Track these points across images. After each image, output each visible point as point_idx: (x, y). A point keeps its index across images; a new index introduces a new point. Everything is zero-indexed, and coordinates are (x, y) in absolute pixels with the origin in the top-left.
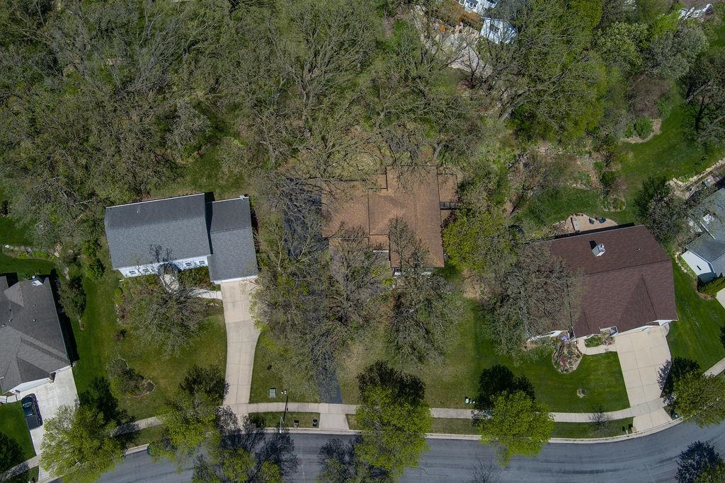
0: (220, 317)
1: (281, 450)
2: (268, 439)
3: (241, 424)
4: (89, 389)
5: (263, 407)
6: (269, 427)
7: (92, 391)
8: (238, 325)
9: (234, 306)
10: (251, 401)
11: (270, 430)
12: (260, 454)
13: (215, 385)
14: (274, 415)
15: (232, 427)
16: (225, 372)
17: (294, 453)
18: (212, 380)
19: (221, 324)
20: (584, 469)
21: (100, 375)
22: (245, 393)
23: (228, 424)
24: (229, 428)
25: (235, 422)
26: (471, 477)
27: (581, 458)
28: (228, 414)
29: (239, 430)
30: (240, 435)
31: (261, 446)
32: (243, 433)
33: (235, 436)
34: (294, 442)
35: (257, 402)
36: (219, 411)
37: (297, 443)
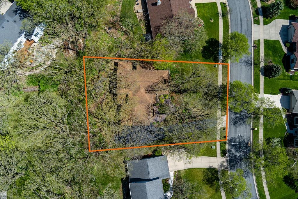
0: (182, 172)
2: (230, 148)
3: (224, 159)
5: (219, 151)
8: (185, 164)
9: (177, 166)
10: (216, 156)
11: (227, 147)
12: (236, 151)
13: (210, 172)
14: (221, 146)
15: (225, 164)
16: (204, 168)
17: (236, 137)
18: (208, 174)
22: (213, 159)
25: (223, 162)
26: (244, 67)
27: (236, 24)
28: (221, 166)
29: (227, 160)
30: (229, 159)
31: (233, 150)
32: (228, 158)
33: (230, 161)
34: (232, 137)
35: (216, 154)
36: (220, 170)
37: (232, 136)
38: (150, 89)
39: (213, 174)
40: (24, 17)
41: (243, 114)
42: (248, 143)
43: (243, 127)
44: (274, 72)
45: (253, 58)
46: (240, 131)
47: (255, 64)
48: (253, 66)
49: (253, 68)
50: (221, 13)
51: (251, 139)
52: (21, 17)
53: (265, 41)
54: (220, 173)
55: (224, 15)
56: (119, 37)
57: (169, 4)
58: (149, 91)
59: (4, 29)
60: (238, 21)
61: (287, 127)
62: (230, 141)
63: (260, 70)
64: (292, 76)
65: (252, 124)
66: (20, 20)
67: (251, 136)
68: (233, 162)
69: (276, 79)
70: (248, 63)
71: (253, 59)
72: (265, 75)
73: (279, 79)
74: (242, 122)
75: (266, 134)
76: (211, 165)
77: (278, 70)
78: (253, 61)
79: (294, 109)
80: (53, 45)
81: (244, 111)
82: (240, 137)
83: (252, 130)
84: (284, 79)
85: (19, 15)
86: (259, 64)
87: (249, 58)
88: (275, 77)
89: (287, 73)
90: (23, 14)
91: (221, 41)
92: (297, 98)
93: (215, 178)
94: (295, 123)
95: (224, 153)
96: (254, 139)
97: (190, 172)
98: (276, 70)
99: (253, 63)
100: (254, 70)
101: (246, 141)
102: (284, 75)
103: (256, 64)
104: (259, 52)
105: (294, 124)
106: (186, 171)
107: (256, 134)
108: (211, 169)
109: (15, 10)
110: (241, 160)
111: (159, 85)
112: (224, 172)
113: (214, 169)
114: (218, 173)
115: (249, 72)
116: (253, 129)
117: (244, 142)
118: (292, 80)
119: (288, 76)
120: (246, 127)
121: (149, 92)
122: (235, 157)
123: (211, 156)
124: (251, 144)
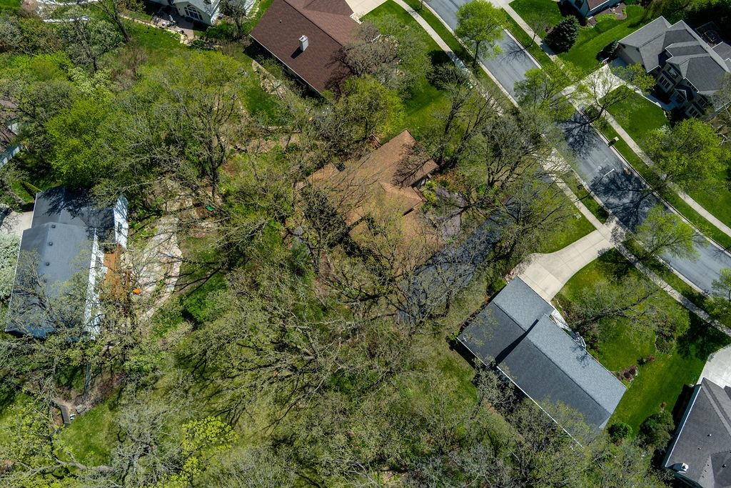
0: (564, 293)
1: (604, 185)
2: (605, 199)
3: (613, 225)
4: (694, 357)
5: (591, 218)
6: (598, 204)
7: (693, 354)
8: (557, 275)
9: (546, 288)
10: (594, 229)
11: (599, 201)
12: (618, 196)
13: (607, 261)
14: (588, 206)
15: (620, 230)
16: (594, 261)
17: (599, 176)
18: (607, 266)
19: (567, 288)
20: (454, 6)
21: (679, 357)
22: (593, 237)
23: (621, 233)
24: (622, 231)
25: (615, 230)
26: (515, 62)
27: (447, 11)
28: (616, 239)
29: (617, 223)
30: (620, 220)
31: (613, 200)
32: (617, 219)
33: (624, 222)
34: (591, 180)
35: (591, 224)
36: (620, 246)
37: (591, 177)
38: (401, 179)
39: (616, 262)
40: (76, 207)
41: (575, 132)
42: (624, 171)
43: (594, 153)
44: (567, 32)
45: (516, 41)
46: (595, 162)
47: (527, 47)
48: (526, 52)
49: (528, 54)
50: (411, 9)
51: (624, 161)
52: (72, 210)
53: (512, 5)
54: (625, 252)
55: (419, 9)
56: (273, 146)
57: (322, 34)
58: (402, 182)
59: (55, 245)
60: (446, 5)
61: (657, 104)
62: (594, 187)
63: (543, 51)
64: (596, 27)
65: (601, 136)
66: (72, 217)
67: (619, 156)
68: (629, 218)
69: (577, 47)
70: (515, 52)
71: (517, 43)
72: (556, 50)
73: (582, 44)
74: (586, 144)
75: (637, 137)
76: (600, 249)
77: (571, 24)
78: (519, 45)
79: (645, 65)
80: (162, 236)
81: (574, 126)
82: (604, 171)
83: (611, 147)
84: (590, 40)
85: (66, 208)
86: (533, 42)
87: (511, 45)
88: (573, 42)
89: (585, 27)
90: (72, 203)
91: (446, 48)
92: (634, 45)
93: (625, 266)
94: (664, 88)
95: (602, 215)
96: (628, 159)
97: (575, 282)
98: (568, 27)
99: (522, 48)
100: (534, 56)
101: (619, 170)
102: (585, 34)
103: (529, 45)
104: (516, 25)
105: (664, 92)
106: (568, 286)
107: (622, 147)
108: (605, 254)
109: (51, 207)
110: (637, 205)
111: (410, 160)
112: (628, 244)
113: (610, 251)
114: (621, 255)
115: (529, 64)
116: (612, 143)
117: (618, 174)
118: (603, 32)
119: (591, 31)
120: (599, 149)
121: (402, 186)
122: (625, 209)
123: (587, 234)
124: (629, 170)
